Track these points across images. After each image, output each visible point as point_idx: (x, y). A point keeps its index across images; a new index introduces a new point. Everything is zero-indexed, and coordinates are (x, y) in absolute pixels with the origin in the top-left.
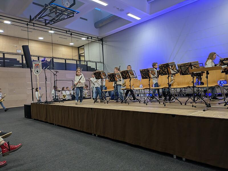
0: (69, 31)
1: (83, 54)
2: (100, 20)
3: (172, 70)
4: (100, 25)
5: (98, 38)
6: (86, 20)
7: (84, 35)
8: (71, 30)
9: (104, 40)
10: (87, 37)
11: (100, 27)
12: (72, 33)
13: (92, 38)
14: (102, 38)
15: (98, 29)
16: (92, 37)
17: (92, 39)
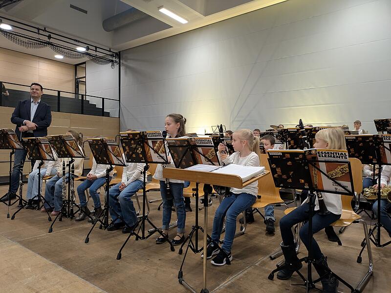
0: (45, 30)
1: (84, 80)
2: (115, 15)
3: (156, 152)
4: (116, 26)
5: (110, 51)
6: (86, 12)
7: (79, 42)
8: (48, 28)
9: (123, 55)
10: (86, 46)
11: (116, 30)
12: (51, 34)
13: (96, 49)
14: (119, 52)
15: (111, 32)
16: (96, 47)
17: (96, 51)
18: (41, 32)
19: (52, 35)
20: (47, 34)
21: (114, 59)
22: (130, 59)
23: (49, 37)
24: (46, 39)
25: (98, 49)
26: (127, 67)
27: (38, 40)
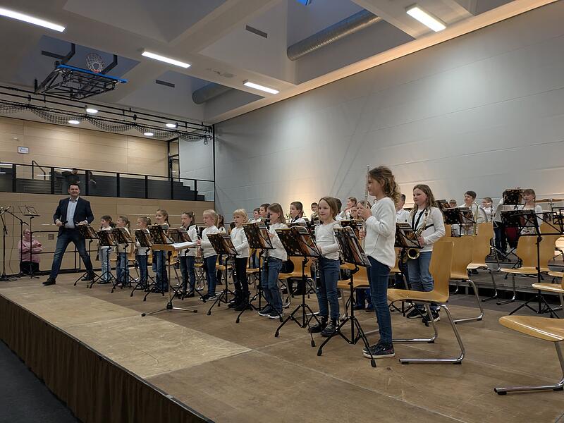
1: (177, 158)
4: (207, 98)
7: (167, 119)
9: (218, 129)
10: (175, 122)
13: (186, 125)
14: (213, 125)
15: (202, 104)
17: (186, 127)
18: (126, 113)
19: (138, 115)
20: (133, 114)
21: (207, 134)
22: (225, 133)
23: (135, 117)
24: (132, 120)
25: (188, 125)
26: (222, 142)
27: (123, 122)
